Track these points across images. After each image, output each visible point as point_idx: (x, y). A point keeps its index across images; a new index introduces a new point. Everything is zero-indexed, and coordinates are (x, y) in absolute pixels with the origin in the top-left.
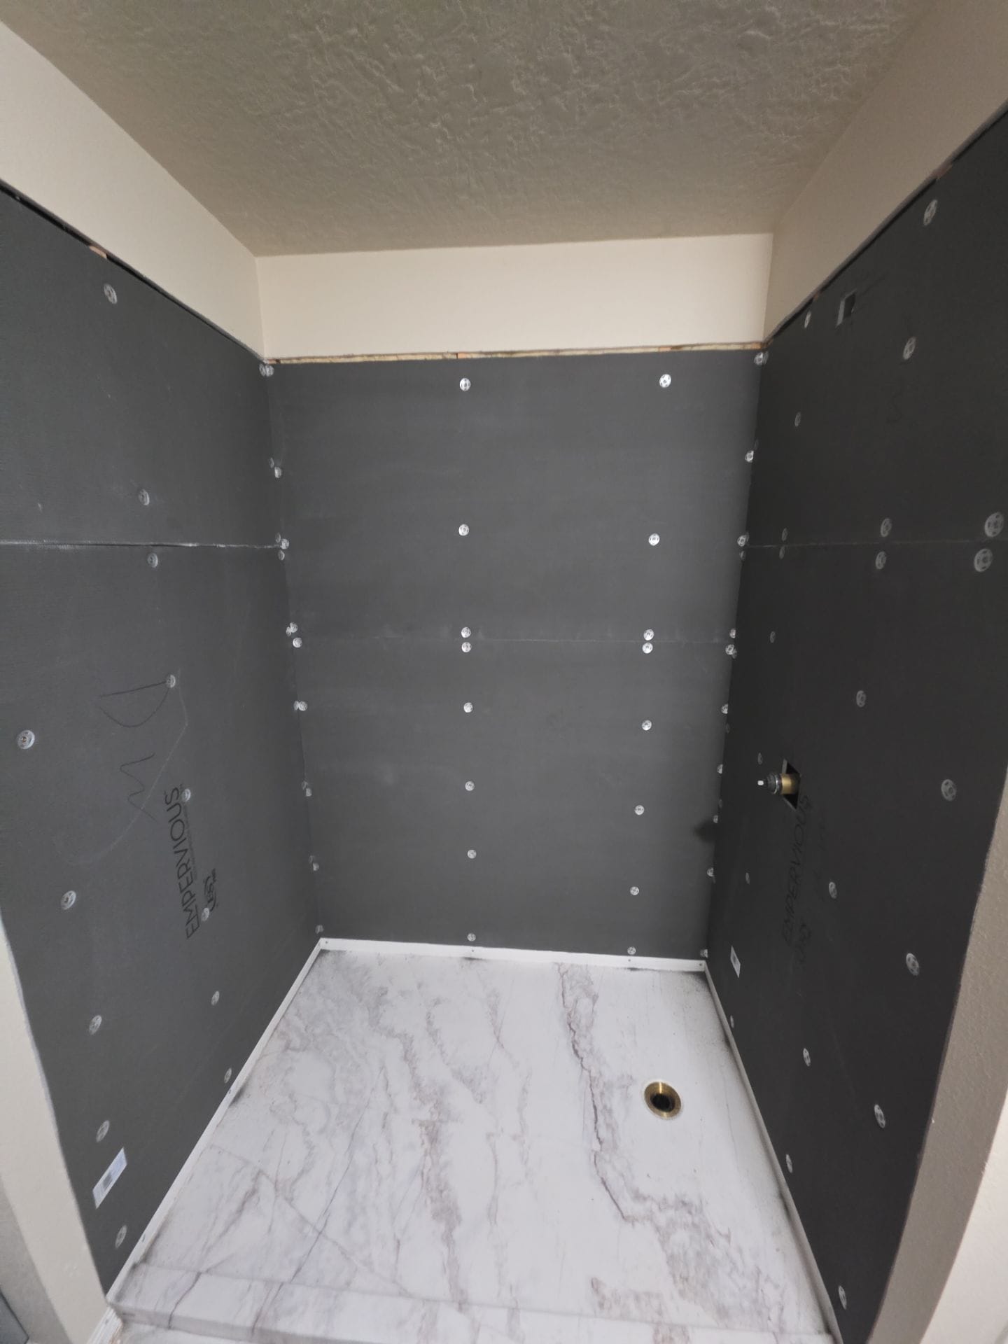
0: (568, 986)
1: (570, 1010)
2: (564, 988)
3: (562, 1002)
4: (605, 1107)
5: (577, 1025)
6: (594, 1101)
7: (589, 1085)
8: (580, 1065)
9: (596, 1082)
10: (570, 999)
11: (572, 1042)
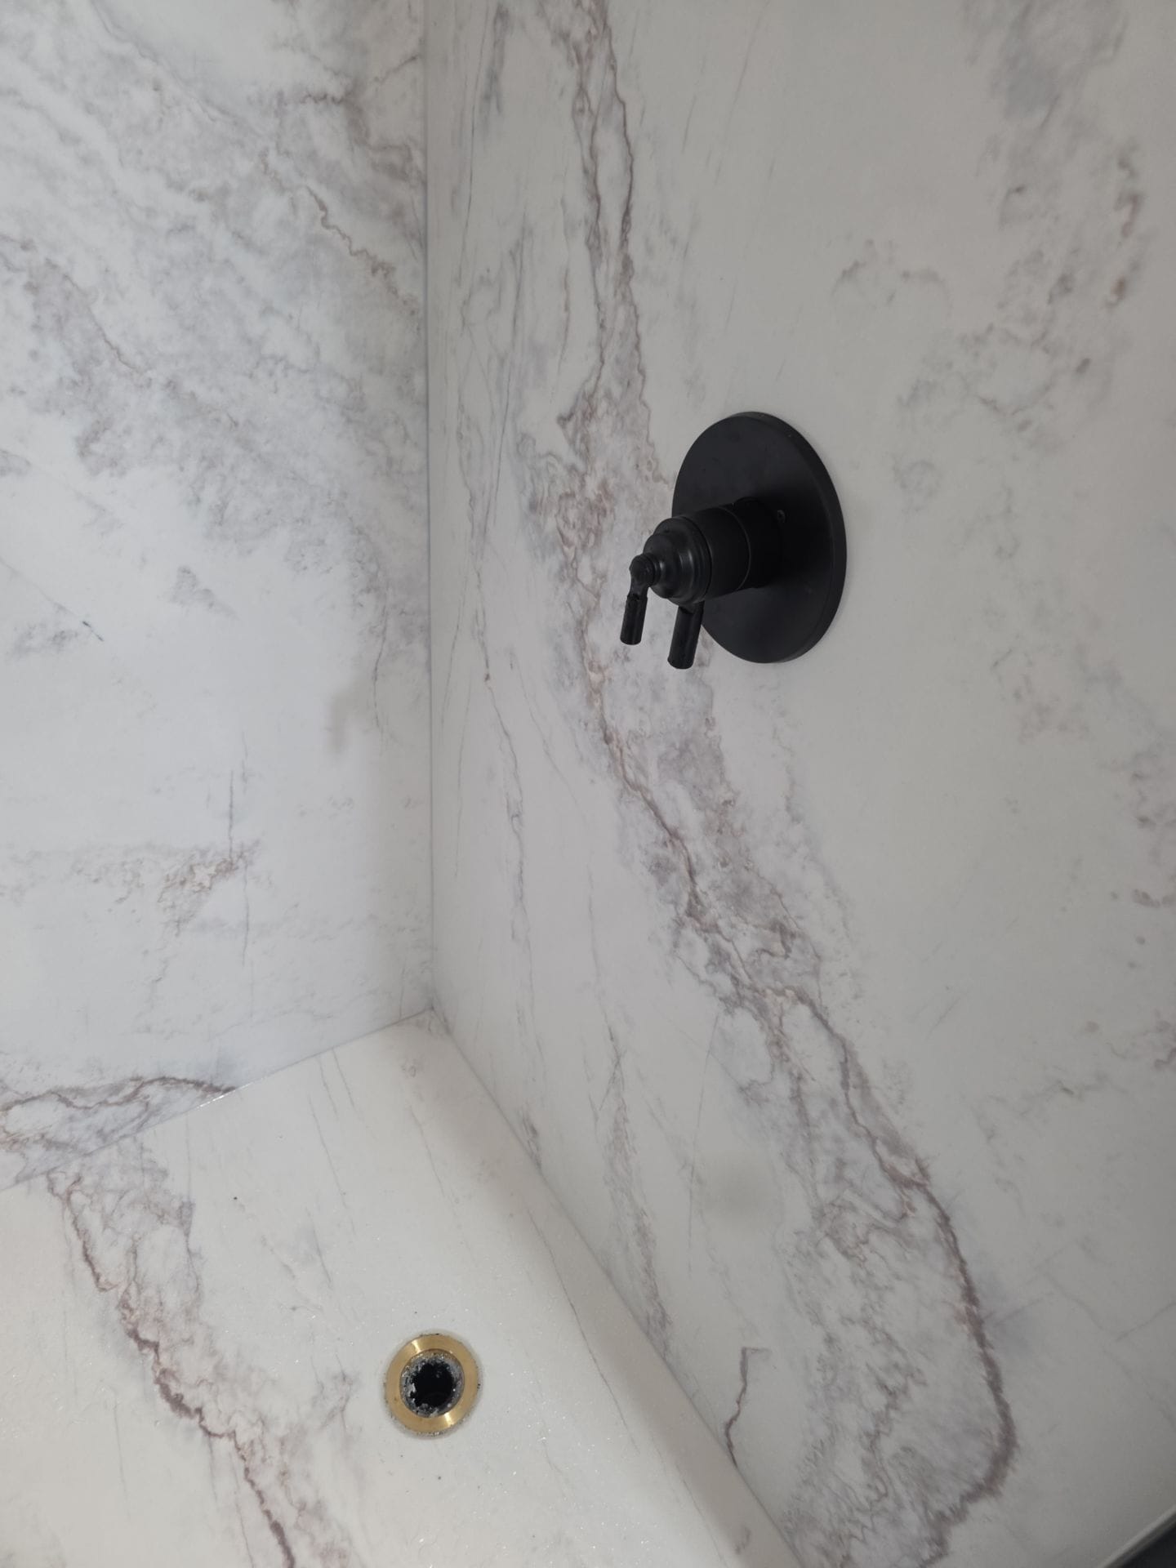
0: (93, 1221)
1: (123, 1288)
2: (82, 1233)
3: (91, 1280)
4: (302, 1507)
5: (158, 1320)
6: (268, 1513)
7: (241, 1473)
8: (200, 1433)
9: (260, 1455)
10: (111, 1258)
11: (158, 1381)
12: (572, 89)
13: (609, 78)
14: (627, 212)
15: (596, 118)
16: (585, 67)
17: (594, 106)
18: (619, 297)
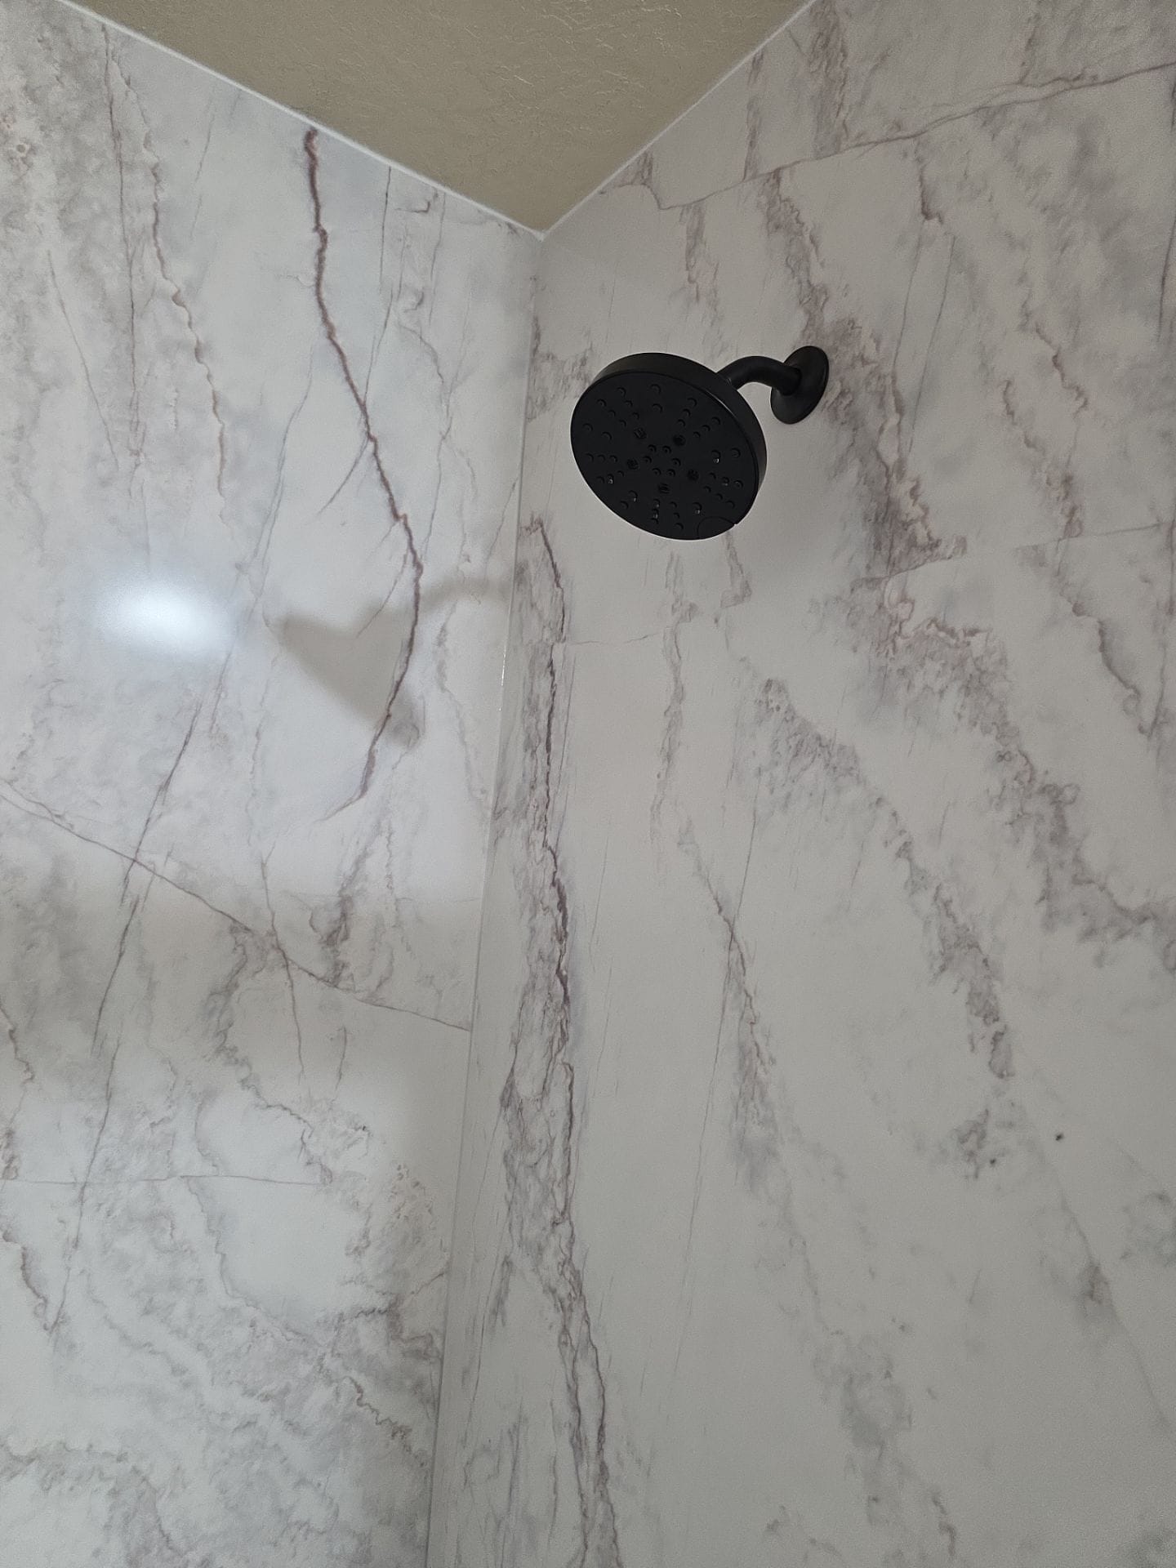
12: (558, 1327)
13: (585, 1328)
14: (602, 1428)
15: (577, 1351)
16: (568, 1316)
17: (574, 1343)
18: (598, 1494)
